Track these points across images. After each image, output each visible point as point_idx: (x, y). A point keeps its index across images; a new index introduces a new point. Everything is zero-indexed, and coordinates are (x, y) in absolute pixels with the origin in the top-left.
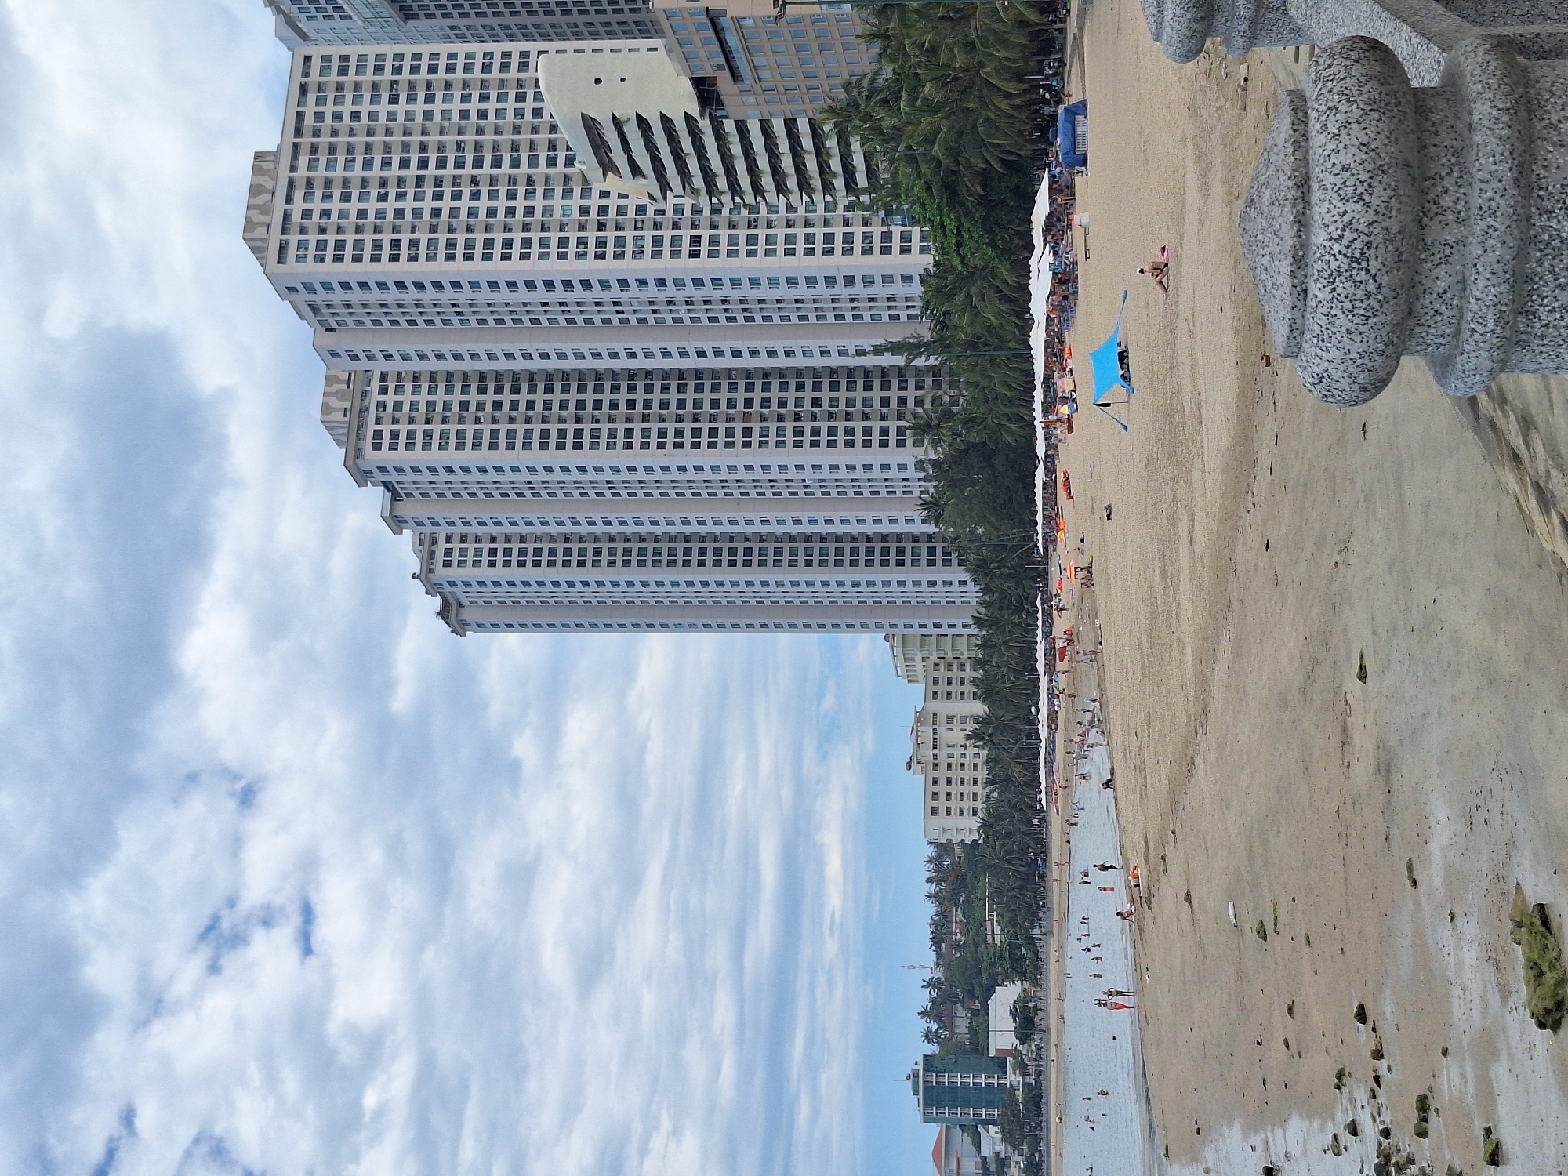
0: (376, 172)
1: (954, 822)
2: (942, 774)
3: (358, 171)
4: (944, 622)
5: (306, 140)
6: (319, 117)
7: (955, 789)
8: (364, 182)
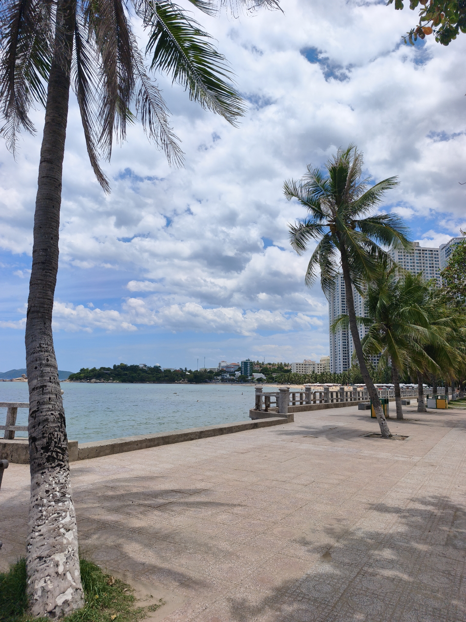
0: (416, 265)
1: (295, 368)
2: (304, 366)
3: (416, 261)
4: (332, 367)
5: (421, 252)
6: (426, 254)
7: (301, 368)
8: (414, 262)
